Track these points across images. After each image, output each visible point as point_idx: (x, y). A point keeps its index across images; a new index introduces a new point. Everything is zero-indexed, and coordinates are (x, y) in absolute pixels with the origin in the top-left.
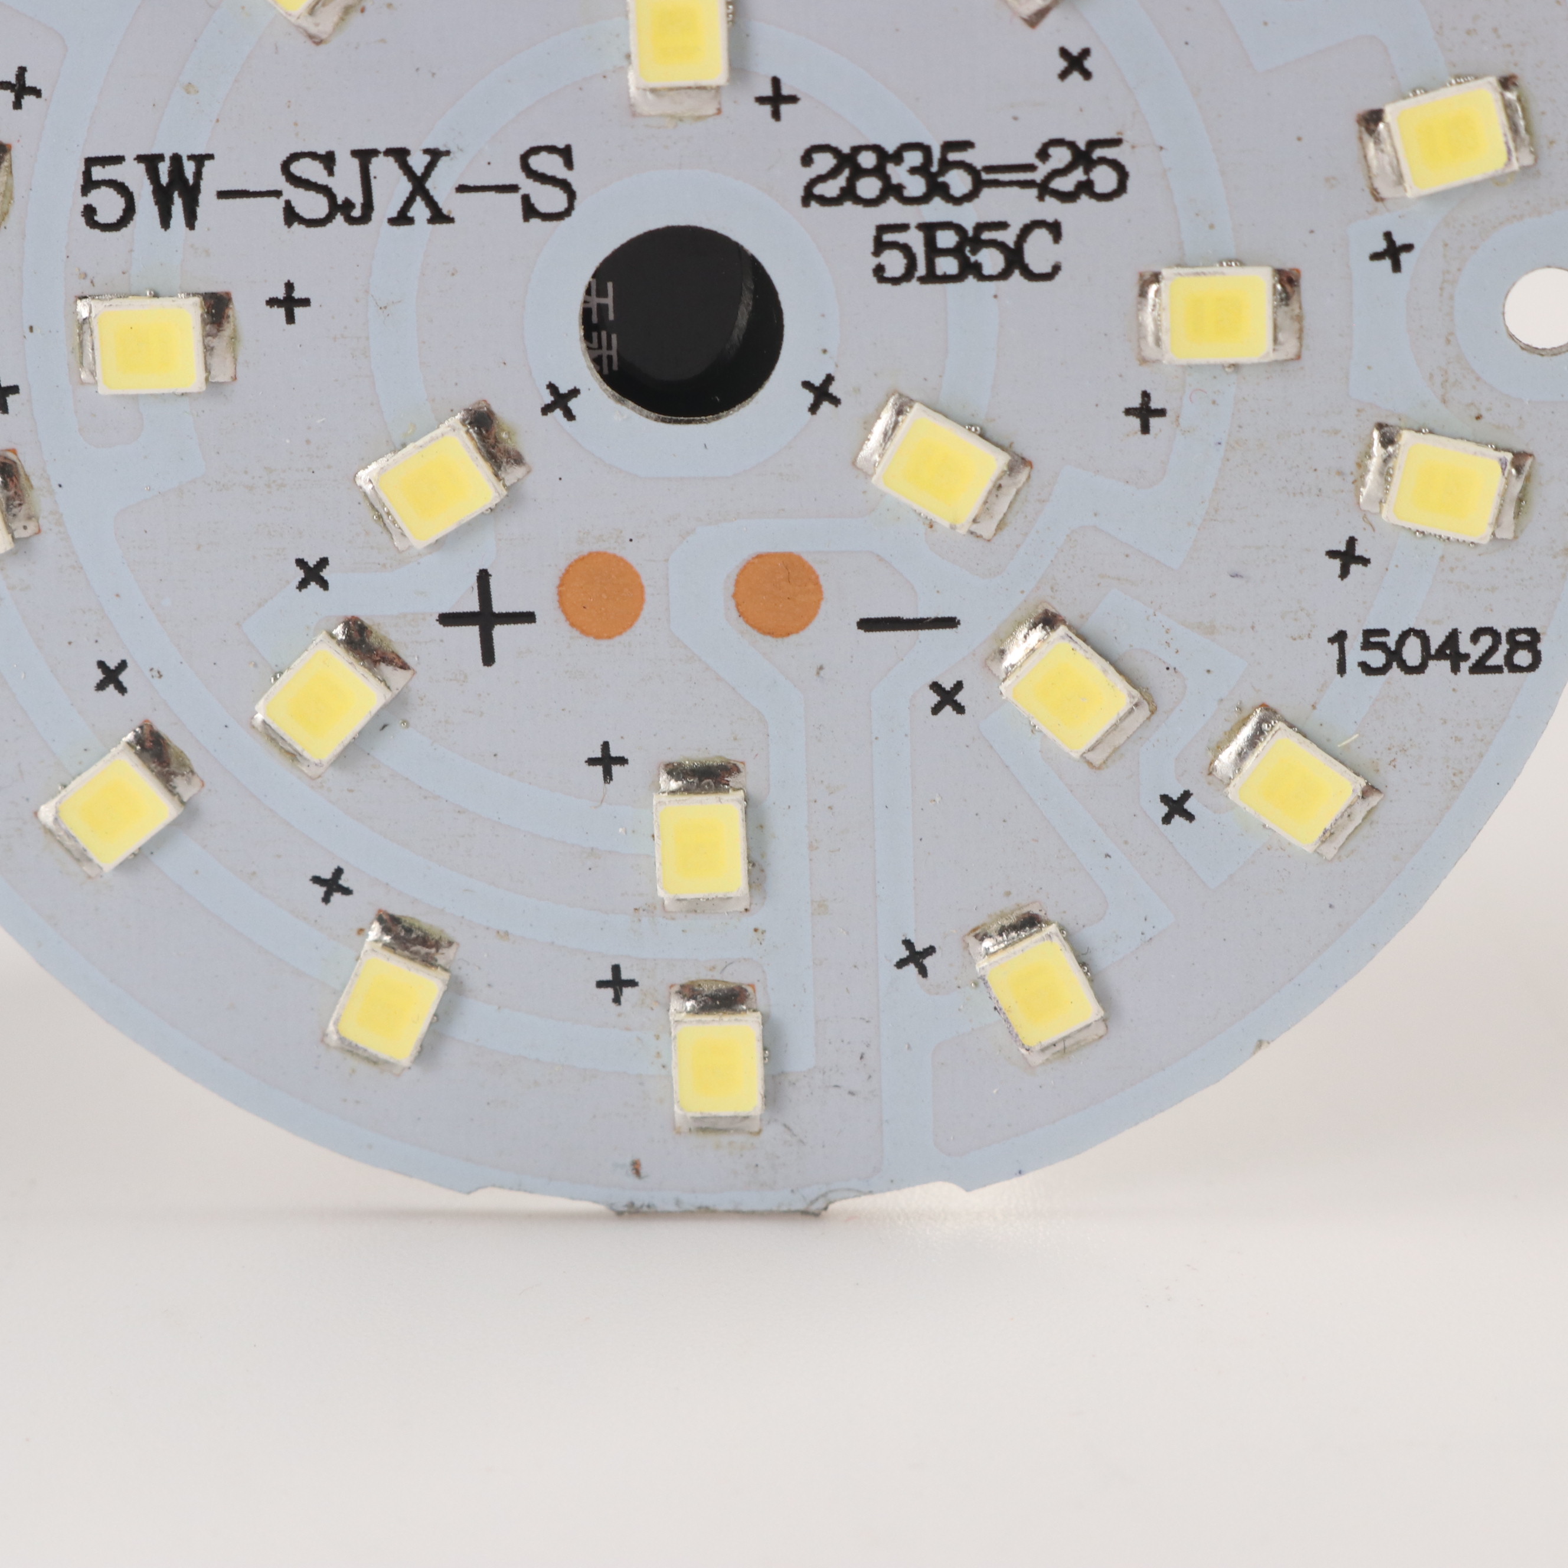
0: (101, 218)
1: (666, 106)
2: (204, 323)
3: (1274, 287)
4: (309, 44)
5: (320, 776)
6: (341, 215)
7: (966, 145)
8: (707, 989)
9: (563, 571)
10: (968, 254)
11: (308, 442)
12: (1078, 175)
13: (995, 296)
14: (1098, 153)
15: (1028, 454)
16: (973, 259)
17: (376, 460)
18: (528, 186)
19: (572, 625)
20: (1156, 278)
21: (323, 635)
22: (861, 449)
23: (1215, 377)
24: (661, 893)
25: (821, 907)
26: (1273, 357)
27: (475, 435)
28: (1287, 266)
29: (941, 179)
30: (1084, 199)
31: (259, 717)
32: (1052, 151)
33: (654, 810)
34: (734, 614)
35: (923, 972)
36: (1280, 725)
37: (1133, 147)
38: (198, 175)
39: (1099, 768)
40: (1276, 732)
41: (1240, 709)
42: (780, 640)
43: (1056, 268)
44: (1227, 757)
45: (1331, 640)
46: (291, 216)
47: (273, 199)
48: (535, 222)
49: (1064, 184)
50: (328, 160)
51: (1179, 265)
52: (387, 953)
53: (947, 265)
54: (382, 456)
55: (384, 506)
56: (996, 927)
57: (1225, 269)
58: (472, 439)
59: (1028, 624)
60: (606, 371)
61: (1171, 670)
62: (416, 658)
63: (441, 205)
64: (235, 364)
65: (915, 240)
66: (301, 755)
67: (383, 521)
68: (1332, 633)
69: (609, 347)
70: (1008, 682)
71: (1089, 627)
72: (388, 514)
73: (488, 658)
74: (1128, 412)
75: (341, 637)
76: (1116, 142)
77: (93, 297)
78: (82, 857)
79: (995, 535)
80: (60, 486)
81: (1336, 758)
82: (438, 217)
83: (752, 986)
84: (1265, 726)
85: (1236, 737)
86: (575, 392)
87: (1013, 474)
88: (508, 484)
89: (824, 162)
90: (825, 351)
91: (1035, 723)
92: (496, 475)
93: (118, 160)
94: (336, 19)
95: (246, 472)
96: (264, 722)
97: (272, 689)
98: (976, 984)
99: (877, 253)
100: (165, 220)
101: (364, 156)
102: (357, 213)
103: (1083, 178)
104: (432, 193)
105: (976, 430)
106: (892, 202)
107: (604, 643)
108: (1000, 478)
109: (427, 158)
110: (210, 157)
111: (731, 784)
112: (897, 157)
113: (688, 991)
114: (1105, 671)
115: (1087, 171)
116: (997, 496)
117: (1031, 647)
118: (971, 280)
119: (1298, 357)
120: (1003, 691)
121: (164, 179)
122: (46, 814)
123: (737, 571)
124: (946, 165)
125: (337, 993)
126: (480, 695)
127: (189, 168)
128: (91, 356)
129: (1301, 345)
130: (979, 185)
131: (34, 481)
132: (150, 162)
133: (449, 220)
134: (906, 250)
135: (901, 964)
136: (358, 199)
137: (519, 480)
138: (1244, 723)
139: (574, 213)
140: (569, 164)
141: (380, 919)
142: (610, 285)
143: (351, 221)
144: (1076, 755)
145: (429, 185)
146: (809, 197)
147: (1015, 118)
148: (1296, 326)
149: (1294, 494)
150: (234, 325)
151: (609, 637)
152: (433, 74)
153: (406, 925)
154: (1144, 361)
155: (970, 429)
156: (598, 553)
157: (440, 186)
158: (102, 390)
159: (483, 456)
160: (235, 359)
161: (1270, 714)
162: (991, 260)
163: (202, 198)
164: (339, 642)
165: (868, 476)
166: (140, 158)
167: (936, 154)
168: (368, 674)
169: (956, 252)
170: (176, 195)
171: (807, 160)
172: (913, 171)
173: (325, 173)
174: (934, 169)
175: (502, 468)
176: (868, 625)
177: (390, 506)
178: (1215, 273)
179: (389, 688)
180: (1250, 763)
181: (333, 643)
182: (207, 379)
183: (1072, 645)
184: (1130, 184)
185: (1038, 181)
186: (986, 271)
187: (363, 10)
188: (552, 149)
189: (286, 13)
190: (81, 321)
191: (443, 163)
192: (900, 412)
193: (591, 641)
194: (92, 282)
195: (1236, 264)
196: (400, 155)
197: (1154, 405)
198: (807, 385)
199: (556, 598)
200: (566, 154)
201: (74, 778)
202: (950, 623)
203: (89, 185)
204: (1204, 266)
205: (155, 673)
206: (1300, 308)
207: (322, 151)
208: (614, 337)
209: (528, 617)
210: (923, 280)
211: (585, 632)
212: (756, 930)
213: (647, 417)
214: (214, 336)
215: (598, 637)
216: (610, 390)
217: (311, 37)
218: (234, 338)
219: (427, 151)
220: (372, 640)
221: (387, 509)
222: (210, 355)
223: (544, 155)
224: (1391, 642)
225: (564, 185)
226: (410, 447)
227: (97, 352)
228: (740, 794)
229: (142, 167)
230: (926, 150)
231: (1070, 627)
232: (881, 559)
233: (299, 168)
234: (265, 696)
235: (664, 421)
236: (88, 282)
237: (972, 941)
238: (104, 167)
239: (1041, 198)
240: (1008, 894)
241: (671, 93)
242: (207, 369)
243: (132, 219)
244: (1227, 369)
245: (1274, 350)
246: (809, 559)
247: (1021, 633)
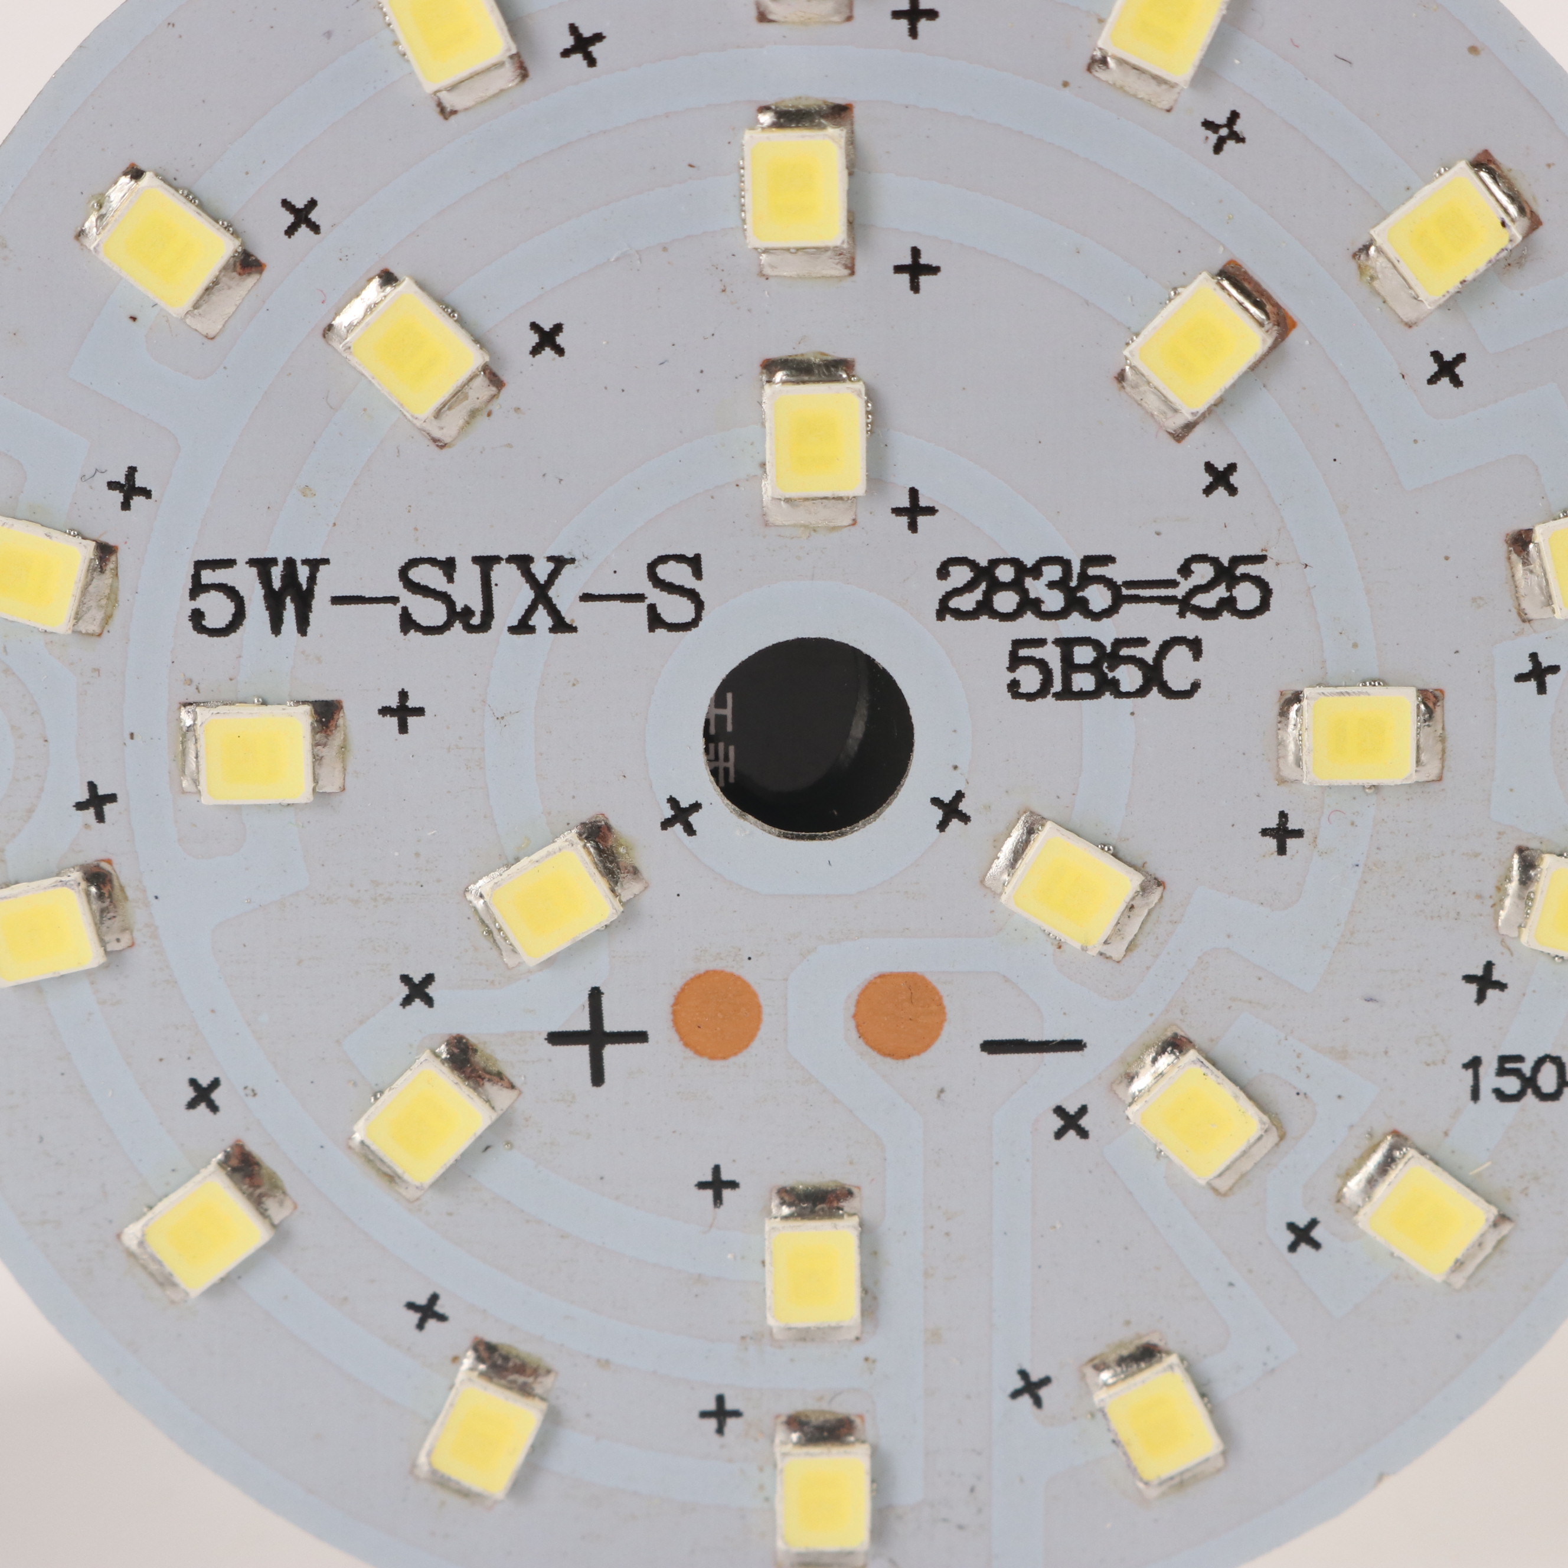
0: (209, 623)
1: (801, 516)
2: (315, 731)
3: (1418, 707)
4: (433, 446)
5: (418, 1199)
6: (460, 622)
7: (1107, 560)
8: (815, 1420)
9: (678, 990)
10: (1106, 671)
11: (417, 855)
12: (1221, 591)
13: (1132, 714)
14: (1241, 570)
15: (1162, 875)
16: (1110, 675)
17: (487, 874)
18: (655, 596)
19: (686, 1045)
20: (1297, 697)
21: (427, 1054)
22: (990, 868)
23: (1354, 798)
24: (771, 1321)
25: (934, 1336)
26: (1415, 778)
27: (592, 850)
28: (1431, 686)
29: (1079, 594)
30: (1226, 614)
31: (358, 1137)
32: (1194, 567)
33: (766, 1237)
34: (854, 1034)
35: (1038, 1402)
36: (1412, 1153)
37: (1278, 564)
38: (312, 579)
39: (1225, 1195)
40: (1409, 1159)
41: (1371, 1134)
42: (900, 1062)
43: (1196, 686)
44: (1355, 1184)
45: (1466, 1066)
46: (407, 623)
47: (390, 606)
48: (661, 632)
49: (1207, 600)
50: (448, 566)
51: (1320, 685)
52: (483, 1382)
53: (1084, 681)
54: (494, 871)
55: (495, 921)
56: (1113, 1357)
57: (1369, 689)
58: (590, 853)
59: (1156, 1047)
60: (722, 784)
61: (1301, 1096)
62: (523, 1078)
63: (563, 614)
64: (345, 775)
65: (1052, 655)
66: (400, 1178)
67: (493, 936)
68: (1467, 1059)
69: (726, 759)
70: (1135, 1107)
71: (1219, 1051)
72: (500, 930)
73: (598, 1077)
74: (1265, 832)
75: (444, 1056)
76: (1260, 559)
77: (198, 704)
78: (167, 1281)
79: (1125, 956)
80: (156, 897)
81: (1468, 1186)
82: (561, 625)
83: (861, 1417)
84: (1397, 1154)
85: (1365, 1163)
86: (696, 807)
87: (1146, 894)
88: (624, 900)
89: (961, 575)
90: (955, 767)
91: (1162, 1149)
92: (613, 891)
93: (229, 563)
94: (461, 422)
95: (352, 886)
96: (362, 1143)
97: (372, 1109)
98: (1093, 1415)
99: (1012, 668)
100: (276, 626)
101: (485, 563)
102: (476, 620)
103: (1226, 595)
104: (555, 601)
105: (1109, 849)
106: (1029, 617)
107: (719, 1064)
108: (1133, 899)
109: (551, 566)
110: (326, 561)
111: (846, 1209)
112: (1036, 571)
113: (795, 1422)
114: (1236, 1097)
115: (1229, 588)
116: (1129, 917)
117: (1160, 1071)
118: (1108, 697)
119: (1440, 779)
120: (1131, 1116)
121: (277, 584)
122: (132, 1234)
123: (858, 991)
124: (1085, 580)
125: (429, 1423)
126: (587, 1116)
127: (303, 573)
128: (194, 765)
129: (1443, 767)
130: (1118, 601)
131: (130, 893)
132: (263, 566)
133: (572, 629)
134: (1042, 665)
135: (1016, 1394)
136: (478, 607)
137: (635, 896)
138: (1373, 1149)
139: (701, 623)
140: (698, 574)
141: (475, 1349)
142: (729, 696)
143: (470, 628)
144: (1202, 1182)
145: (552, 593)
146: (943, 610)
147: (1158, 534)
148: (1439, 746)
149: (1432, 918)
150: (345, 734)
151: (724, 1058)
152: (561, 480)
153: (504, 1352)
154: (1282, 781)
155: (1103, 849)
156: (715, 972)
157: (563, 594)
158: (205, 800)
159: (600, 872)
160: (344, 769)
161: (1400, 1140)
162: (1129, 677)
163: (315, 604)
164: (444, 1061)
165: (997, 895)
166: (252, 562)
167: (1076, 569)
168: (474, 1095)
169: (1092, 667)
170: (288, 600)
171: (943, 572)
172: (1052, 585)
173: (445, 579)
174: (1074, 583)
175: (619, 884)
176: (991, 1047)
177: (502, 921)
178: (1360, 693)
179: (493, 1108)
180: (1382, 1189)
181: (437, 1062)
182: (314, 790)
183: (1203, 1070)
184: (1273, 601)
185: (1180, 597)
186: (1124, 688)
187: (489, 414)
188: (680, 558)
189: (412, 416)
190: (185, 729)
191: (567, 570)
192: (1030, 831)
193: (705, 1061)
194: (197, 688)
195: (1379, 684)
196: (523, 562)
197: (1291, 825)
198: (936, 801)
199: (671, 1017)
200: (695, 563)
201: (160, 1200)
202: (1076, 1045)
203: (197, 588)
204: (1346, 686)
205: (249, 1092)
206: (1443, 729)
207: (442, 557)
208: (732, 749)
209: (640, 1037)
210: (1058, 696)
211: (699, 1053)
212: (867, 1359)
213: (770, 833)
214: (325, 745)
215: (713, 1057)
216: (730, 803)
217: (435, 440)
218: (344, 748)
219: (550, 559)
220: (478, 1059)
221: (499, 925)
222: (320, 764)
223: (672, 563)
224: (1526, 1068)
225: (693, 595)
226: (524, 861)
227: (201, 760)
228: (855, 1220)
229: (254, 571)
230: (1066, 564)
231: (1200, 1051)
232: (1007, 980)
233: (417, 575)
234: (365, 1116)
235: (786, 836)
236: (193, 688)
237: (1089, 1371)
238: (214, 571)
239: (1182, 614)
240: (1128, 1323)
241: (807, 503)
242: (316, 780)
243: (241, 624)
244: (1367, 790)
245: (1416, 771)
246: (932, 979)
247: (1148, 1059)
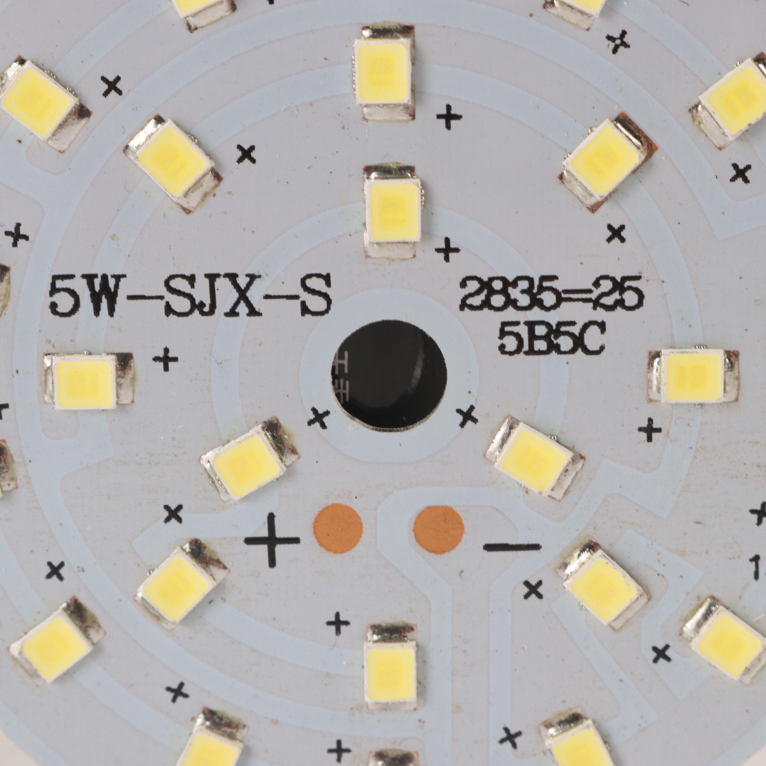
0: (60, 309)
1: (385, 253)
2: (117, 370)
3: (725, 361)
4: (183, 213)
5: (173, 629)
6: (198, 310)
7: (553, 278)
8: (391, 755)
9: (317, 514)
10: (553, 339)
11: (174, 439)
12: (616, 296)
13: (567, 363)
14: (627, 284)
15: (583, 453)
16: (555, 342)
17: (212, 449)
18: (305, 296)
19: (321, 545)
20: (658, 355)
21: (178, 549)
22: (489, 448)
23: (690, 411)
24: (367, 699)
25: (457, 708)
26: (723, 400)
27: (269, 436)
28: (732, 349)
29: (538, 297)
30: (619, 309)
31: (140, 595)
32: (601, 282)
33: (365, 652)
34: (413, 540)
35: (514, 745)
36: (721, 608)
37: (647, 281)
38: (117, 286)
39: (618, 631)
40: (720, 612)
41: (699, 598)
42: (439, 556)
43: (602, 348)
44: (690, 625)
45: (751, 560)
46: (169, 310)
47: (159, 301)
48: (308, 316)
49: (608, 301)
51: (671, 348)
52: (208, 732)
53: (540, 345)
54: (215, 447)
55: (216, 475)
56: (556, 721)
57: (698, 350)
58: (268, 438)
59: (580, 548)
60: (342, 401)
61: (661, 576)
62: (231, 563)
63: (254, 306)
64: (134, 394)
65: (523, 331)
66: (163, 617)
67: (215, 484)
68: (752, 556)
69: (344, 388)
70: (568, 581)
71: (614, 551)
72: (219, 480)
73: (272, 563)
74: (640, 429)
75: (188, 550)
76: (638, 278)
77: (53, 354)
78: (34, 674)
79: (563, 497)
80: (30, 461)
81: (753, 627)
82: (253, 312)
83: (417, 753)
84: (713, 608)
85: (696, 614)
86: (327, 413)
87: (574, 463)
88: (287, 464)
89: (473, 286)
90: (470, 392)
91: (583, 604)
92: (281, 459)
93: (71, 277)
94: (199, 199)
95: (137, 455)
96: (143, 598)
97: (148, 579)
98: (545, 753)
99: (501, 337)
100: (97, 311)
101: (212, 278)
102: (206, 309)
103: (619, 297)
104: (250, 299)
105: (554, 438)
106: (511, 309)
107: (339, 556)
108: (568, 465)
109: (248, 279)
110: (124, 276)
111: (409, 637)
112: (514, 284)
113: (380, 755)
114: (624, 576)
115: (621, 294)
116: (565, 476)
117: (582, 561)
118: (554, 354)
119: (737, 400)
120: (566, 586)
121: (97, 288)
122: (15, 648)
123: (416, 516)
124: (542, 289)
125: (178, 755)
126: (266, 584)
127: (112, 282)
128: (51, 388)
129: (738, 393)
130: (560, 300)
131: (15, 458)
132: (90, 278)
133: (259, 314)
134: (518, 336)
135: (502, 741)
136: (207, 301)
137: (293, 462)
138: (700, 606)
139: (330, 312)
140: (328, 284)
141: (204, 713)
142: (346, 354)
143: (203, 313)
144: (605, 623)
145: (248, 294)
146: (464, 305)
147: (582, 263)
148: (736, 382)
149: (732, 477)
150: (134, 372)
151: (342, 552)
152: (253, 232)
153: (220, 715)
154: (650, 401)
155: (551, 438)
156: (337, 505)
157: (255, 295)
158: (57, 407)
159: (274, 449)
160: (134, 391)
161: (715, 601)
162: (566, 343)
163: (118, 299)
164: (187, 553)
165: (492, 463)
166: (84, 276)
167: (536, 283)
168: (204, 572)
169: (546, 338)
170: (103, 297)
171: (463, 284)
172: (523, 292)
173: (189, 286)
174: (535, 291)
175: (284, 455)
176: (489, 547)
177: (220, 475)
178: (692, 352)
179: (214, 579)
180: (705, 628)
181: (184, 554)
182: (117, 402)
183: (606, 561)
184: (645, 301)
185: (594, 299)
186: (563, 349)
187: (214, 195)
188: (319, 276)
189: (172, 195)
190: (46, 368)
191: (257, 282)
192: (511, 428)
193: (331, 554)
194: (53, 346)
195: (703, 347)
196: (232, 277)
197: (655, 426)
198: (459, 411)
199: (312, 529)
200: (327, 279)
201: (31, 628)
202: (536, 547)
203: (54, 290)
204: (685, 348)
205: (80, 569)
206: (739, 372)
207: (188, 274)
208: (347, 383)
209: (296, 540)
210: (526, 353)
211: (328, 549)
212: (420, 721)
213: (367, 428)
214: (123, 377)
215: (335, 552)
216: (346, 412)
217: (184, 209)
218: (133, 379)
219: (247, 275)
220: (206, 552)
221: (218, 477)
222: (120, 388)
223: (314, 278)
225: (326, 296)
226: (232, 442)
227: (55, 385)
228: (414, 643)
229: (85, 281)
230: (531, 280)
231: (604, 551)
232: (498, 510)
233: (175, 284)
234: (144, 583)
235: (376, 430)
236: (51, 346)
237: (543, 729)
238: (63, 280)
239: (595, 308)
240: (564, 702)
241: (388, 245)
242: (118, 396)
243: (78, 310)
244: (697, 406)
245: (724, 396)
246: (457, 510)
247: (576, 555)
